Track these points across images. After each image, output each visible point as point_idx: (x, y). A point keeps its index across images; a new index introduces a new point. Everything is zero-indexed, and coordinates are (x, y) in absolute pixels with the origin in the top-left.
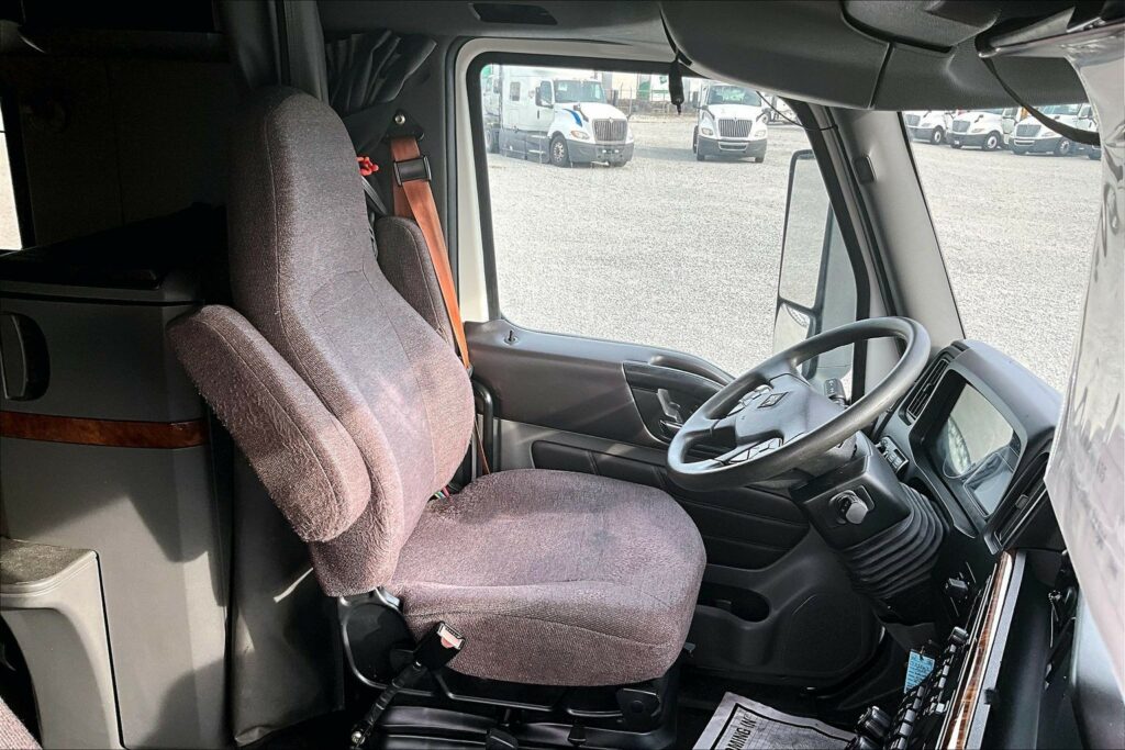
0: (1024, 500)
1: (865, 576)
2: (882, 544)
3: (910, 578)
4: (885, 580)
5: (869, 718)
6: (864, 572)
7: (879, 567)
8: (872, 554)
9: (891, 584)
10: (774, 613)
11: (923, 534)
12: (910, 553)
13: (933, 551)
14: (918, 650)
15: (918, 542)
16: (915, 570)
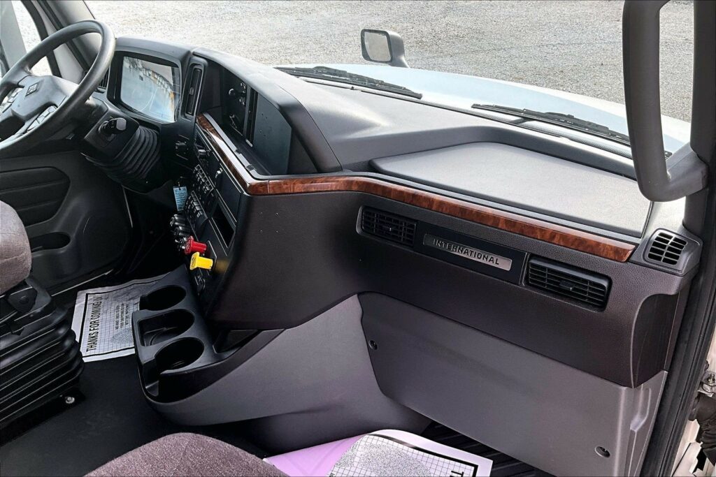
0: (193, 91)
1: (129, 170)
2: (131, 148)
3: (151, 161)
4: (139, 168)
5: (175, 221)
6: (127, 168)
7: (135, 161)
8: (129, 156)
9: (144, 169)
10: (73, 236)
11: (148, 136)
12: (147, 147)
13: (156, 143)
14: (177, 186)
15: (147, 141)
16: (153, 155)
